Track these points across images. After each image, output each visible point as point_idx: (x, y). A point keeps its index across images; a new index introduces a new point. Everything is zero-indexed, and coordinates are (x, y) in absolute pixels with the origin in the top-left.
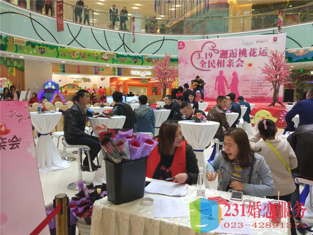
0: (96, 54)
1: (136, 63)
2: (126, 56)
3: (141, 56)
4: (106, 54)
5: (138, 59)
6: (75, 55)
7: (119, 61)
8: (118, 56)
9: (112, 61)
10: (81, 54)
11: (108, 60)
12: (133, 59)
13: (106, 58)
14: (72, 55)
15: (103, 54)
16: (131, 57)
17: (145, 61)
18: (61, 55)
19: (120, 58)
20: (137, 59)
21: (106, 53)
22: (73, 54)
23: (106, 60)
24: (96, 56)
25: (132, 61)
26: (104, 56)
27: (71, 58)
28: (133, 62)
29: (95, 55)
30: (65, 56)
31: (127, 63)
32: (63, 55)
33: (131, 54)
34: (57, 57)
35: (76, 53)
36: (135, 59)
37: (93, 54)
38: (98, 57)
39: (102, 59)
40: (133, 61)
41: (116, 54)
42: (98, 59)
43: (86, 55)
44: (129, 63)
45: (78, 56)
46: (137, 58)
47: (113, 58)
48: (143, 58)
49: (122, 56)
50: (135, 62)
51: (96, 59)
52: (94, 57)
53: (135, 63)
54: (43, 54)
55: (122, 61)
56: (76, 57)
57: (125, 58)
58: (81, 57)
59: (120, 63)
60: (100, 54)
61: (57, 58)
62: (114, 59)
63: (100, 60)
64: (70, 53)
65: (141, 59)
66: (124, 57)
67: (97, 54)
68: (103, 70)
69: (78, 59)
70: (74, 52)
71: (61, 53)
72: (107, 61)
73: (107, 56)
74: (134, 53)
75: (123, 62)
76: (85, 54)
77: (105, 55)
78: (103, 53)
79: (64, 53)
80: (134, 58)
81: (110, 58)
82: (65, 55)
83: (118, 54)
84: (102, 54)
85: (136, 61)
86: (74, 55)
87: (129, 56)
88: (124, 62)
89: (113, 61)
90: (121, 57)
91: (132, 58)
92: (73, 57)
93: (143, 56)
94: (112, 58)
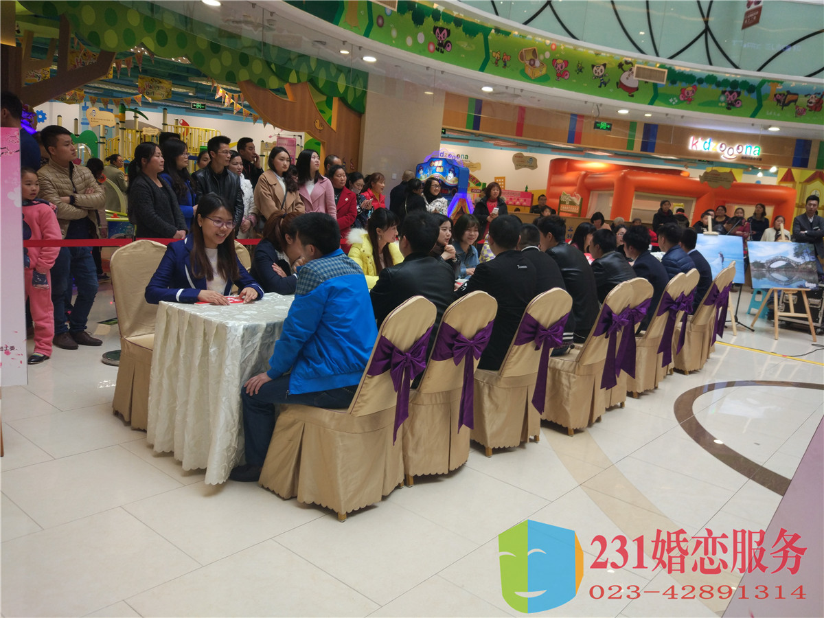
0: (602, 67)
1: (733, 109)
2: (701, 81)
3: (756, 82)
4: (634, 69)
5: (744, 93)
6: (537, 63)
7: (672, 96)
8: (675, 77)
9: (651, 94)
10: (554, 61)
11: (637, 89)
12: (724, 92)
13: (632, 81)
14: (528, 63)
15: (625, 67)
16: (719, 84)
17: (769, 103)
18: (494, 61)
19: (680, 85)
20: (739, 94)
21: (636, 65)
22: (530, 60)
23: (631, 91)
24: (601, 74)
25: (720, 101)
26: (626, 74)
27: (525, 76)
28: (724, 104)
29: (599, 71)
30: (505, 65)
31: (699, 105)
32: (501, 63)
33: (725, 72)
34: (482, 69)
35: (541, 57)
36: (731, 93)
37: (593, 66)
38: (606, 79)
39: (620, 85)
40: (723, 98)
41: (666, 71)
42: (605, 85)
43: (572, 68)
44: (709, 105)
45: (544, 71)
46: (739, 90)
47: (655, 86)
48: (764, 89)
49: (688, 78)
50: (730, 106)
51: (600, 87)
52: (596, 77)
53: (729, 108)
54: (442, 52)
55: (684, 96)
56: (538, 74)
57: (699, 86)
58: (553, 76)
59: (677, 106)
60: (615, 65)
61: (483, 71)
62: (660, 91)
63: (611, 90)
64: (522, 58)
65: (755, 94)
66: (696, 83)
67: (605, 65)
68: (610, 129)
69: (543, 80)
70: (534, 52)
71: (494, 54)
72: (632, 96)
73: (637, 76)
74: (736, 67)
75: (686, 100)
76: (566, 62)
77: (631, 70)
78: (627, 63)
79: (505, 54)
80: (729, 89)
81: (646, 82)
82: (508, 64)
83: (677, 68)
84: (620, 66)
85: (736, 101)
86: (533, 65)
87: (711, 79)
88: (689, 100)
89: (656, 96)
90: (684, 83)
91: (721, 89)
92: (529, 71)
93: (764, 82)
94: (654, 83)
